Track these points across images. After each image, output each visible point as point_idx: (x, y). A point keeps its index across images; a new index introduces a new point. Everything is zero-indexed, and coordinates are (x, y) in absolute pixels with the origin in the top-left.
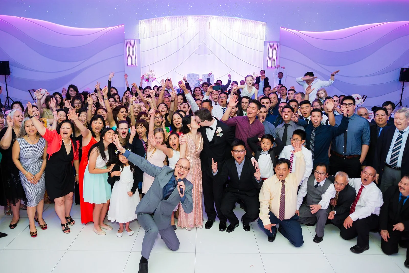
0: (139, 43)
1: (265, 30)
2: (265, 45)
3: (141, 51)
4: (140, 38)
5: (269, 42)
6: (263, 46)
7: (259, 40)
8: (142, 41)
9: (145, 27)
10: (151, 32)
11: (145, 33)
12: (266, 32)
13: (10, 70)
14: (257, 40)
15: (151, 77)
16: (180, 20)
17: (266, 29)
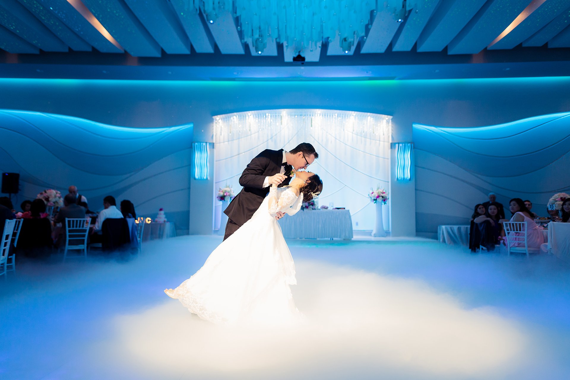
0: (213, 148)
1: (390, 128)
2: (391, 148)
3: (215, 160)
4: (214, 142)
5: (399, 143)
6: (390, 150)
7: (382, 143)
8: (217, 146)
9: (221, 127)
10: (230, 133)
11: (221, 134)
12: (392, 130)
13: (20, 187)
14: (379, 143)
15: (228, 194)
16: (271, 116)
17: (392, 127)
